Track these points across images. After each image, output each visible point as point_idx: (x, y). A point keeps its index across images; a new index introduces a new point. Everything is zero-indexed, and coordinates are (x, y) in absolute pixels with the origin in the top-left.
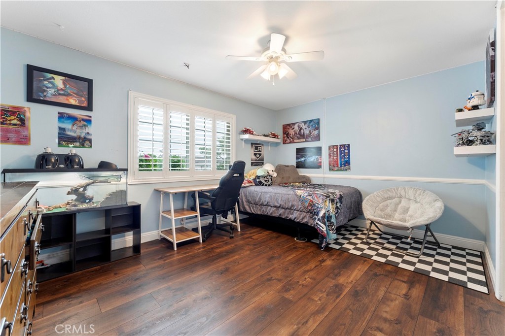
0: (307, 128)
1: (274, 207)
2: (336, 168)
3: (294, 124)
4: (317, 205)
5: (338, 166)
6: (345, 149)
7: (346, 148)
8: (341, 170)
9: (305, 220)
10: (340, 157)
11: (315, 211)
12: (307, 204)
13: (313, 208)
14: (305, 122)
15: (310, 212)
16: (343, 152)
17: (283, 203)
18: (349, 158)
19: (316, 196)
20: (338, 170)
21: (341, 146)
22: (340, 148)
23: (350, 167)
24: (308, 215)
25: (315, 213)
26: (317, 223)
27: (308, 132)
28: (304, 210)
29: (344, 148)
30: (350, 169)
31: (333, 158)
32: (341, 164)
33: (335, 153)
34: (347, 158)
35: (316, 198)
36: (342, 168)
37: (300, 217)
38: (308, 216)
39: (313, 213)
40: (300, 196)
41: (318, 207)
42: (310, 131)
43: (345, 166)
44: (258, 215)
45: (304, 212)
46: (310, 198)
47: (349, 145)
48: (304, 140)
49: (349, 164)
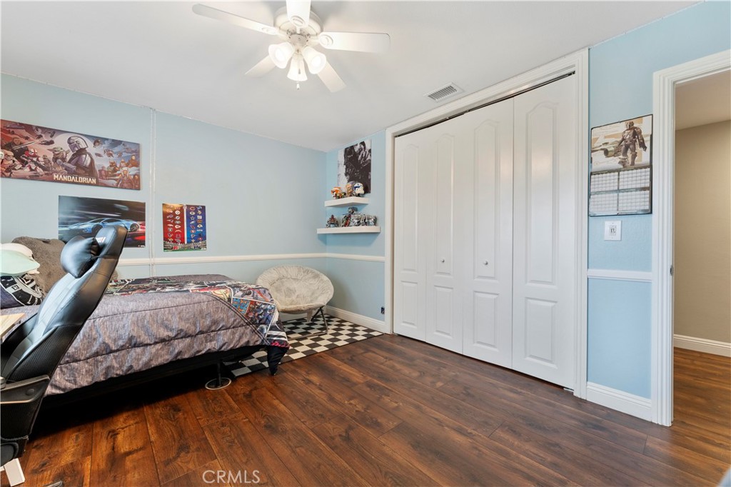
0: (105, 156)
1: (156, 343)
2: (180, 246)
3: (53, 132)
4: (263, 306)
5: (183, 242)
6: (197, 214)
7: (200, 212)
8: (189, 249)
9: (244, 340)
10: (188, 226)
11: (260, 317)
12: (244, 311)
13: (256, 315)
14: (97, 141)
15: (252, 322)
16: (192, 218)
17: (184, 326)
18: (204, 228)
19: (259, 293)
20: (183, 249)
21: (188, 206)
22: (188, 212)
23: (205, 243)
24: (250, 328)
25: (261, 320)
26: (268, 336)
27: (107, 165)
28: (242, 322)
29: (196, 211)
30: (205, 246)
31: (174, 227)
32: (189, 238)
33: (178, 218)
34: (201, 228)
35: (259, 296)
36: (192, 246)
37: (233, 338)
38: (248, 331)
39: (258, 321)
40: (229, 299)
41: (265, 310)
42: (113, 165)
43: (197, 241)
44: (83, 389)
45: (242, 326)
46: (249, 298)
47: (204, 207)
48: (94, 181)
49: (204, 238)
